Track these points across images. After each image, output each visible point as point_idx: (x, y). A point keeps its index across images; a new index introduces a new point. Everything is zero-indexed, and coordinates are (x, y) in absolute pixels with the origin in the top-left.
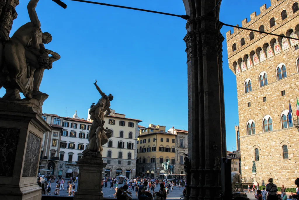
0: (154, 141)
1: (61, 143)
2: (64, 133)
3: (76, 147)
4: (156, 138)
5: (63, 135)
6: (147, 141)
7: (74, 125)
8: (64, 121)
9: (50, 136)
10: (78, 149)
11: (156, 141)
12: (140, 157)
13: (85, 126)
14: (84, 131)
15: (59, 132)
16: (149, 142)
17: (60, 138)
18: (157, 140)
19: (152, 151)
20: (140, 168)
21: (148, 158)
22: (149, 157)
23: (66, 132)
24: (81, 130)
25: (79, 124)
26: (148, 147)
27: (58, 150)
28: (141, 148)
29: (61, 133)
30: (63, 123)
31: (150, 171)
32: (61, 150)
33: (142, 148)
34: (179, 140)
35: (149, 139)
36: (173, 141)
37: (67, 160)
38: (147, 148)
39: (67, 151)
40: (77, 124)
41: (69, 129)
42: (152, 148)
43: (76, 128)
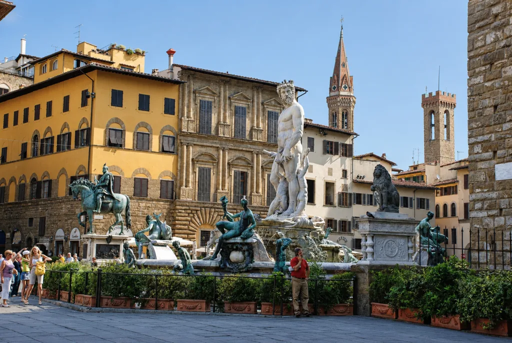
0: (84, 104)
4: (90, 91)
6: (58, 106)
11: (90, 100)
12: (34, 174)
16: (66, 108)
18: (94, 96)
19: (77, 144)
20: (31, 220)
21: (60, 175)
22: (63, 172)
26: (62, 130)
28: (36, 138)
31: (67, 231)
33: (42, 137)
34: (192, 105)
35: (67, 100)
36: (169, 107)
38: (59, 137)
42: (77, 132)
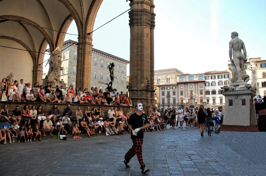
1: (206, 92)
2: (207, 84)
3: (217, 92)
5: (207, 85)
7: (213, 77)
8: (205, 76)
9: (198, 88)
10: (219, 94)
13: (222, 76)
14: (221, 80)
15: (203, 84)
17: (205, 88)
23: (208, 83)
24: (219, 80)
25: (216, 76)
27: (205, 96)
29: (205, 85)
30: (205, 77)
32: (207, 96)
37: (212, 103)
39: (211, 96)
40: (215, 76)
41: (210, 81)
43: (215, 78)
